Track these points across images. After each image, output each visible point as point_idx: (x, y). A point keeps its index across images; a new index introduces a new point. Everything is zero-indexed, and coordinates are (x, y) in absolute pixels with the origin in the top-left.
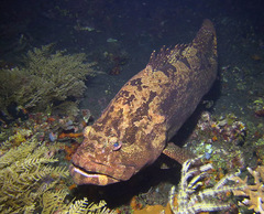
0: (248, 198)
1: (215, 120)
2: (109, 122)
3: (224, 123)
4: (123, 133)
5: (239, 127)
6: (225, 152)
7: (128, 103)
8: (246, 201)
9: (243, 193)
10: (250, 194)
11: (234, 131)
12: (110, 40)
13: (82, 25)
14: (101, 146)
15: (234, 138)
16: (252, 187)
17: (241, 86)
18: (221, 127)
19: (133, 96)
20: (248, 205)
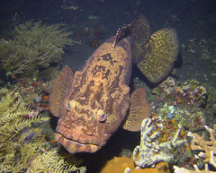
0: (204, 151)
1: (179, 85)
2: (92, 96)
3: (187, 87)
4: (105, 105)
5: (200, 91)
6: (187, 113)
7: (106, 77)
8: (201, 154)
9: (199, 148)
10: (206, 148)
11: (196, 95)
12: (91, 17)
13: (68, 5)
14: (90, 119)
15: (196, 101)
16: (208, 142)
17: (206, 56)
18: (185, 91)
19: (109, 71)
20: (203, 158)
